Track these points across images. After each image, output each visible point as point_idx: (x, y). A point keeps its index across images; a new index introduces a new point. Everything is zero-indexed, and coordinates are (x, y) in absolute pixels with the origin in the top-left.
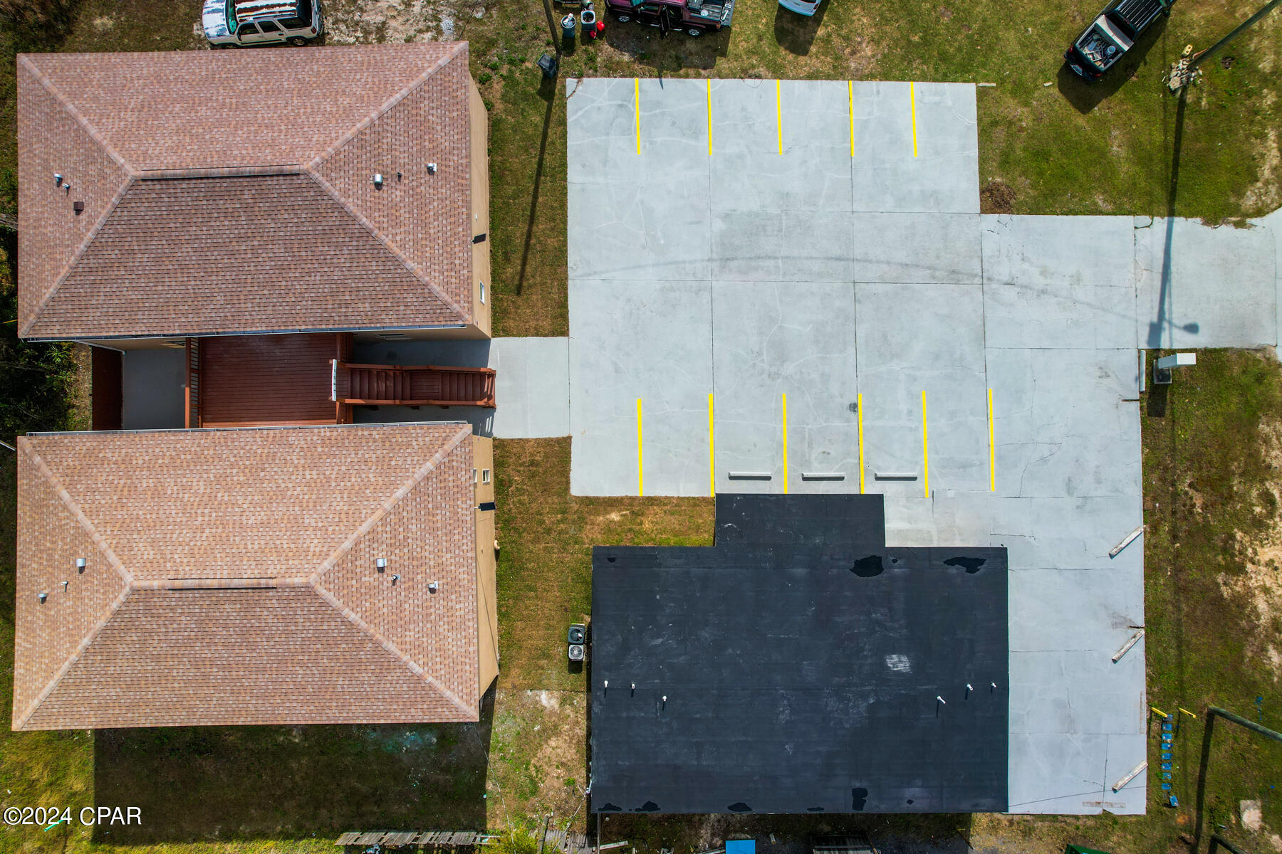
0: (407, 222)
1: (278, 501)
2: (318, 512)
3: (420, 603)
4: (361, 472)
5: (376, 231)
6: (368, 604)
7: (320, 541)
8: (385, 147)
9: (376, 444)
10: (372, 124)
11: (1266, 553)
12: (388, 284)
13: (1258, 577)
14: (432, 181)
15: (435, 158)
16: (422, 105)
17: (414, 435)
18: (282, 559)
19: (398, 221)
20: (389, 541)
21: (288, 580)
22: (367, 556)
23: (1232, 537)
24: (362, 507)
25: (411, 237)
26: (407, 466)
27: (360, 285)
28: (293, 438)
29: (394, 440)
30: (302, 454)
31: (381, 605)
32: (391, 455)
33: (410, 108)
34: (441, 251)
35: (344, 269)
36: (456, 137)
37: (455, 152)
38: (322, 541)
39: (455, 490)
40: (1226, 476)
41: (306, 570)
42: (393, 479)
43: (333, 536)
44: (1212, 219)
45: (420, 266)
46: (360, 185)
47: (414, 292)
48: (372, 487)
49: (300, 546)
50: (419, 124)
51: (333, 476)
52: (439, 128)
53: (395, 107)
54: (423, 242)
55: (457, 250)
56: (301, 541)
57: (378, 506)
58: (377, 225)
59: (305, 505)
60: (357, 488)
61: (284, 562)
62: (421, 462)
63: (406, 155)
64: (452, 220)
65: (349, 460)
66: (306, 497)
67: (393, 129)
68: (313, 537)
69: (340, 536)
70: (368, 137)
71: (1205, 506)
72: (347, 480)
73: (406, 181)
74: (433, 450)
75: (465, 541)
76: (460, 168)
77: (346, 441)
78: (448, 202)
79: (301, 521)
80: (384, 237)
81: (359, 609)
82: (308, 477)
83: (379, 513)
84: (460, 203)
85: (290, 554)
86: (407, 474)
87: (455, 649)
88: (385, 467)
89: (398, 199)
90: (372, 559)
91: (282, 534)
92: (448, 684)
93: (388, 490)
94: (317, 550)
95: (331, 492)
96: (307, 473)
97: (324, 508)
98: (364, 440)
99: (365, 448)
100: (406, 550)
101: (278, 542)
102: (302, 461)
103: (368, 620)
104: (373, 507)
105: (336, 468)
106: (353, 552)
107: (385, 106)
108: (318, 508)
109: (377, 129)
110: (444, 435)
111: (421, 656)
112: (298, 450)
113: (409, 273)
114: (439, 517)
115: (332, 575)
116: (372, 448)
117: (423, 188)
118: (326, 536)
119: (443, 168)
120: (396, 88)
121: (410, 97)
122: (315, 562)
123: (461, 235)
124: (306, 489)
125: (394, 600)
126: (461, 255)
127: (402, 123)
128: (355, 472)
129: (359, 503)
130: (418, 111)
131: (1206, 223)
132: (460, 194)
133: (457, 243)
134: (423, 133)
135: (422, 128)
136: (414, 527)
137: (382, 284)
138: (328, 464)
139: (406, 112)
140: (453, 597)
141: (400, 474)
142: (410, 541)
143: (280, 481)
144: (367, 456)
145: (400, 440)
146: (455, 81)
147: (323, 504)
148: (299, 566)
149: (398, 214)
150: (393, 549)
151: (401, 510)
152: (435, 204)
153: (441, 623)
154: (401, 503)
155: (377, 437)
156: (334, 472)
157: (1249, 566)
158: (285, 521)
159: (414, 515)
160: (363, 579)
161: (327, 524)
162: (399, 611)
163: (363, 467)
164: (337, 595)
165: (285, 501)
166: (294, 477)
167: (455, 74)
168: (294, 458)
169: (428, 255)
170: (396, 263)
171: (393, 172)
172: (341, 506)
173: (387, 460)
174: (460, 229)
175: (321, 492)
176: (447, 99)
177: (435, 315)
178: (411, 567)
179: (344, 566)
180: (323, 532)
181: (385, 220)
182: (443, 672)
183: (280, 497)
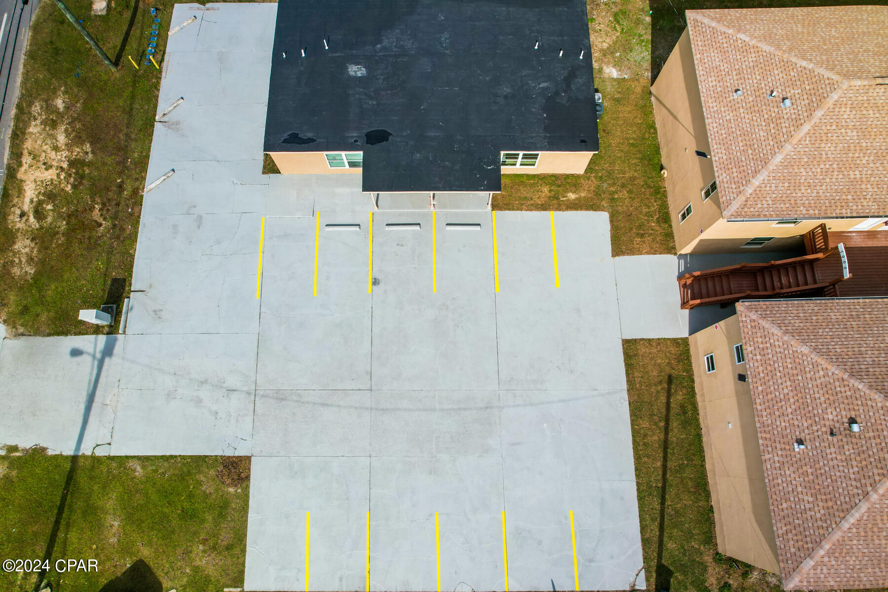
0: (816, 390)
1: (881, 151)
2: (845, 141)
3: (747, 81)
4: (812, 177)
5: (846, 376)
6: (792, 74)
7: (842, 117)
8: (854, 463)
9: (802, 202)
10: (874, 485)
11: (51, 174)
12: (820, 334)
13: (60, 158)
14: (797, 433)
15: (798, 456)
16: (822, 512)
17: (771, 209)
18: (873, 101)
19: (825, 389)
20: (782, 121)
21: (866, 83)
22: (799, 108)
23: (74, 187)
24: (809, 146)
25: (808, 376)
26: (774, 181)
27: (845, 333)
28: (873, 207)
29: (787, 205)
30: (865, 194)
31: (781, 75)
32: (789, 192)
33: (835, 507)
34: (776, 365)
35: (865, 345)
36: (780, 481)
37: (777, 465)
38: (840, 117)
39: (730, 166)
40: (71, 231)
41: (851, 92)
42: (786, 171)
43: (832, 121)
44: (38, 452)
45: (794, 349)
46: (873, 421)
47: (794, 328)
48: (802, 163)
49: (858, 112)
50: (822, 491)
51: (836, 173)
52: (799, 489)
53: (852, 508)
54: (795, 372)
55: (761, 369)
56: (858, 116)
57: (796, 146)
58: (846, 383)
59: (858, 148)
60: (815, 163)
61: (871, 98)
62: (763, 185)
63: (829, 457)
64: (770, 397)
65: (824, 187)
66: (857, 155)
67: (849, 482)
68: (848, 120)
69: (826, 121)
70: (876, 471)
71: (92, 209)
72: (824, 170)
73: (824, 429)
74: (754, 196)
75: (716, 130)
76: (770, 449)
77: (827, 204)
78: (777, 413)
79: (860, 134)
80: (836, 372)
81: (799, 69)
82: (857, 172)
83: (795, 141)
84: (764, 414)
85: (866, 105)
86: (774, 175)
87: (712, 54)
88: (793, 181)
89: (829, 410)
90: (795, 106)
91: (875, 122)
92: (715, 31)
93: (788, 161)
94: (843, 109)
95: (836, 159)
96: (858, 176)
97: (841, 145)
98: (812, 205)
99: (811, 198)
100: (766, 116)
101: (877, 115)
102: (863, 186)
103: (790, 63)
104: (801, 146)
105: (834, 180)
106: (812, 109)
107: (864, 507)
108: (846, 145)
109: (868, 482)
110: (746, 210)
111: (740, 45)
112: (868, 197)
113: (804, 342)
114: (741, 144)
115: (828, 90)
116: (805, 198)
117: (805, 424)
118: (837, 121)
119: (787, 447)
120: (854, 530)
121: (838, 520)
122: (845, 99)
123: (759, 383)
124: (858, 162)
125: (770, 80)
126: (756, 364)
127: (841, 490)
128: (818, 177)
129: (812, 149)
130: (825, 505)
131: (44, 449)
132: (766, 423)
133: (762, 375)
134: (816, 481)
135: (817, 487)
136: (762, 134)
137: (825, 334)
138: (842, 184)
139: (839, 503)
140: (719, 89)
141: (779, 174)
142: (764, 124)
143: (881, 168)
144: (809, 191)
145: (782, 205)
146: (791, 543)
147: (842, 149)
148: (857, 95)
149: (827, 396)
150: (778, 116)
151: (776, 146)
152: (789, 410)
153: (726, 70)
154: (777, 150)
155: (802, 208)
156: (835, 177)
157: (65, 165)
158: (872, 133)
159: (764, 143)
160: (800, 91)
161: (837, 131)
162: (765, 73)
163: (811, 181)
164: (821, 77)
165: (875, 151)
166: (870, 172)
167: (793, 550)
168: (871, 190)
169: (789, 360)
170: (818, 351)
171: (840, 437)
172: (827, 147)
173: (792, 188)
174: (760, 388)
175: (845, 159)
176: (797, 521)
177: (771, 309)
178: (759, 105)
179: (818, 98)
180: (840, 124)
181: (838, 389)
182: (720, 37)
183: (879, 154)
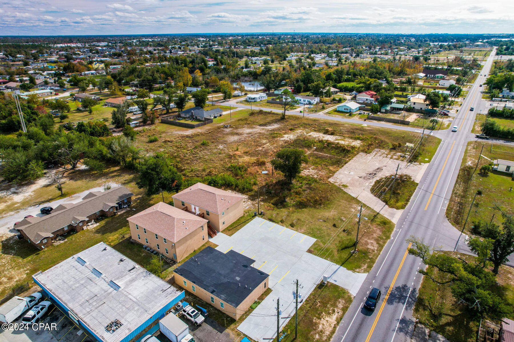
3: (183, 228)
5: (217, 202)
11: (327, 319)
12: (214, 207)
13: (323, 321)
16: (234, 198)
20: (187, 221)
23: (322, 313)
31: (179, 225)
34: (222, 207)
37: (233, 203)
40: (327, 303)
46: (220, 198)
56: (179, 216)
61: (175, 216)
67: (228, 197)
70: (225, 196)
71: (319, 306)
87: (181, 235)
117: (226, 203)
119: (230, 203)
131: (347, 269)
133: (225, 208)
140: (188, 231)
157: (322, 319)
160: (181, 222)
170: (217, 205)
171: (225, 199)
178: (186, 225)
